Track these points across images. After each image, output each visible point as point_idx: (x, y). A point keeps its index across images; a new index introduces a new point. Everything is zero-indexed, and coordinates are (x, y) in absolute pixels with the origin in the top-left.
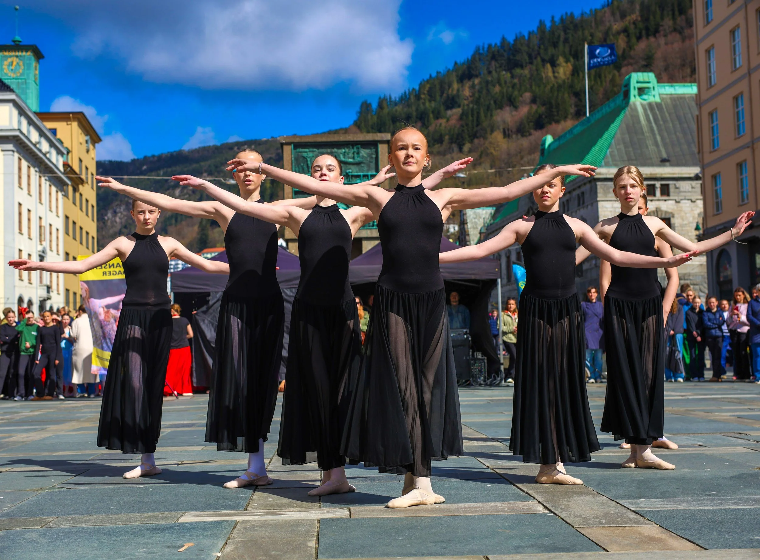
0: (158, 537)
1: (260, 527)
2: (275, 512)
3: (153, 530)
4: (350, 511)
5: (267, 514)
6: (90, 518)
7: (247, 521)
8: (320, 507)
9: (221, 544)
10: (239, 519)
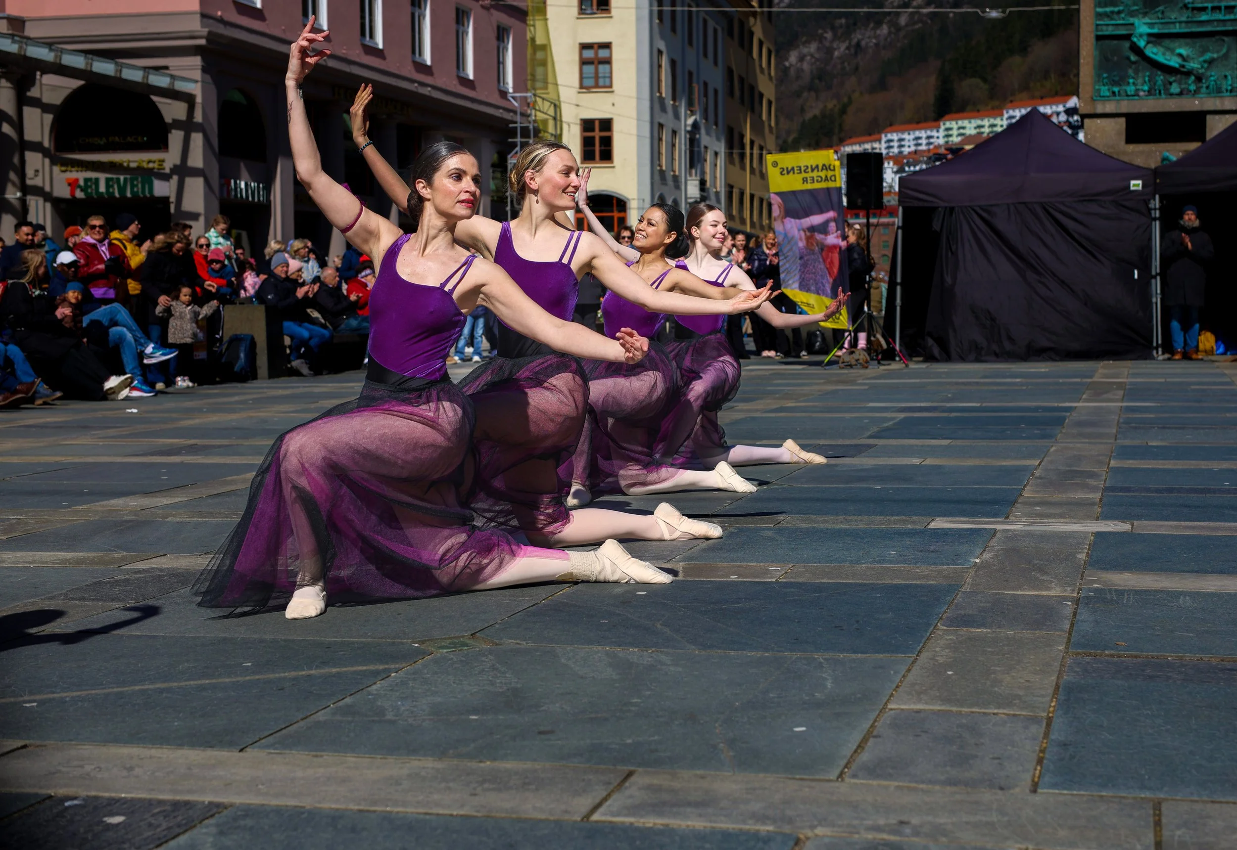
1: (1023, 536)
2: (1042, 523)
3: (901, 533)
4: (1133, 526)
5: (1033, 524)
6: (826, 518)
7: (1008, 530)
8: (1097, 519)
9: (978, 551)
10: (999, 527)
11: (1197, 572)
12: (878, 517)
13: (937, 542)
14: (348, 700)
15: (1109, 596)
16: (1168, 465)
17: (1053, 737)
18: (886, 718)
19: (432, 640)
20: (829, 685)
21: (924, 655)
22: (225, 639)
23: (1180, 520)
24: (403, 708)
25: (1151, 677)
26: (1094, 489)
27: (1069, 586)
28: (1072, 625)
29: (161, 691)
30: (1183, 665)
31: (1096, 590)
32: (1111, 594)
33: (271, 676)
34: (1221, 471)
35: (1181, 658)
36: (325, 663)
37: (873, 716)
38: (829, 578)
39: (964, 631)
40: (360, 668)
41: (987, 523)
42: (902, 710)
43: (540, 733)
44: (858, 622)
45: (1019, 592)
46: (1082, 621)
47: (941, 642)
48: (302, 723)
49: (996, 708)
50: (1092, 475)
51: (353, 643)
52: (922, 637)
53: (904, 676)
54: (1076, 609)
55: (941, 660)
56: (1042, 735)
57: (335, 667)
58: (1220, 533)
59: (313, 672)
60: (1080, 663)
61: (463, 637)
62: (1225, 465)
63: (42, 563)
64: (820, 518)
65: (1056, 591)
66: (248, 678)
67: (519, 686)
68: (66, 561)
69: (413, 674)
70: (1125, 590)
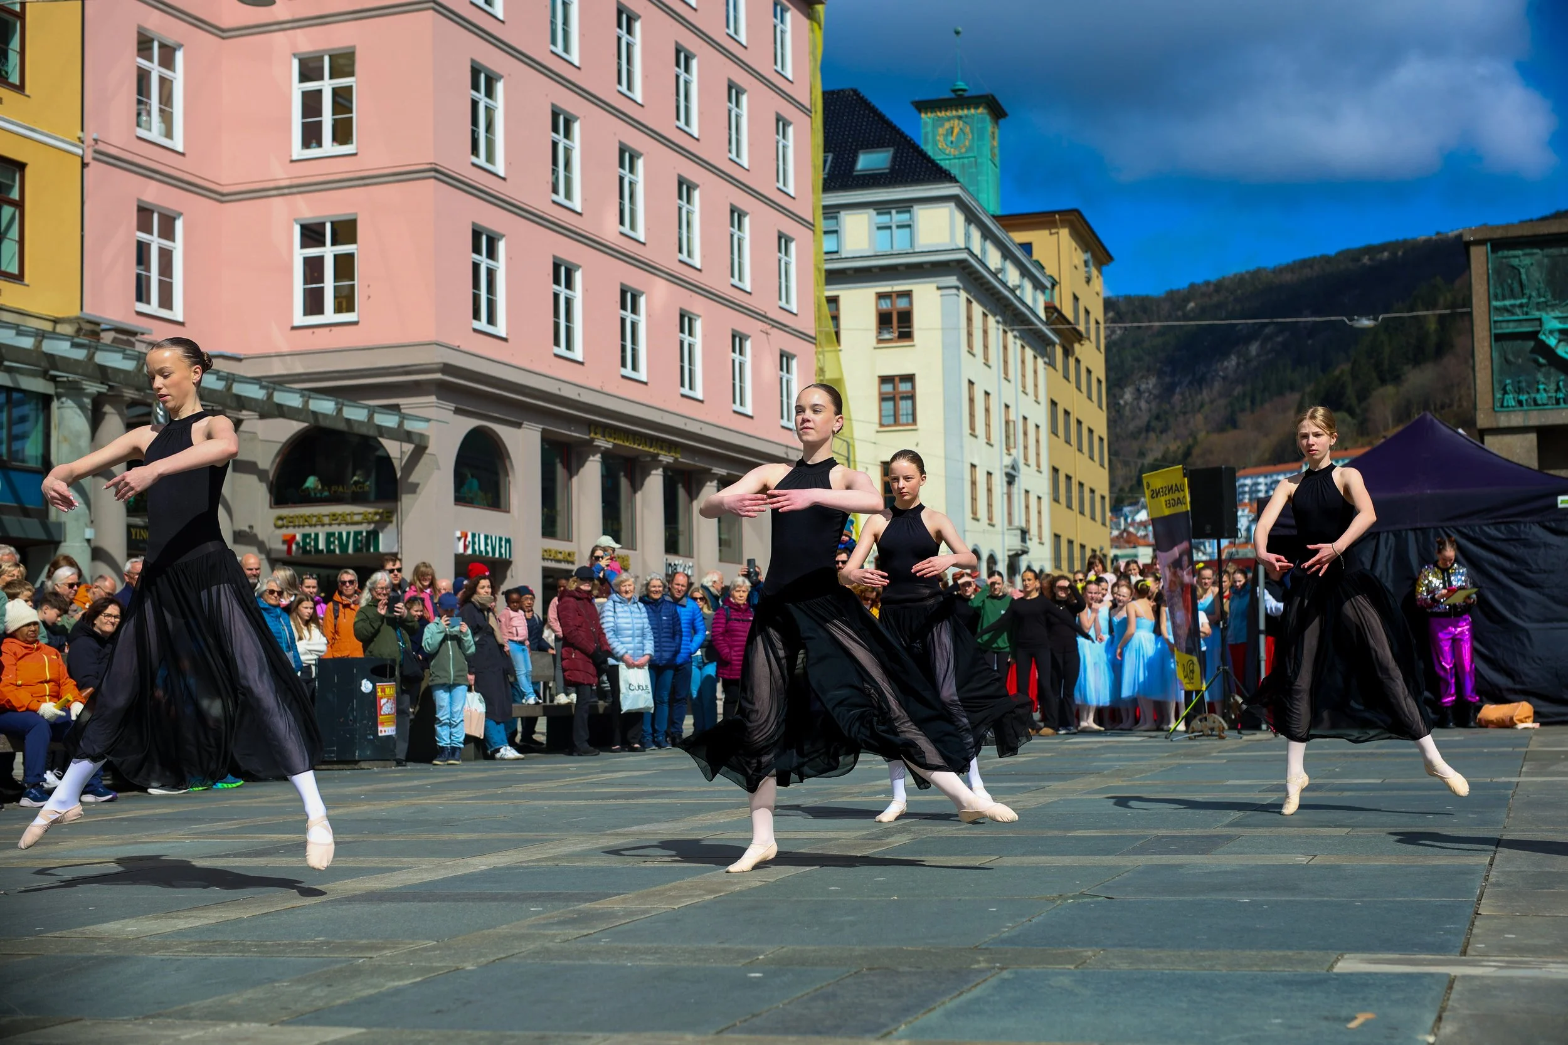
0: (1299, 999)
1: (1502, 989)
2: (1526, 963)
3: (1287, 983)
5: (1510, 965)
6: (1161, 954)
7: (1472, 978)
9: (1430, 1018)
10: (1455, 972)
13: (1350, 999)
41: (1432, 963)
64: (1150, 954)
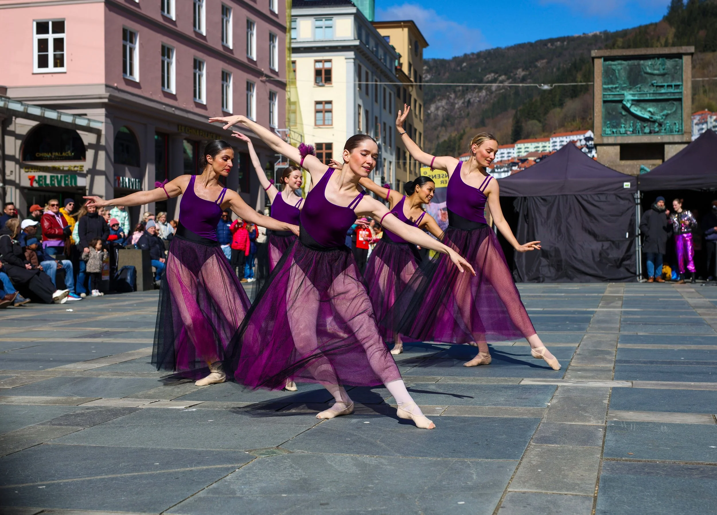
0: (510, 392)
1: (573, 390)
2: (583, 381)
3: (506, 388)
4: (632, 383)
5: (578, 382)
6: (464, 378)
7: (564, 386)
8: (613, 380)
9: (549, 398)
10: (559, 384)
11: (670, 411)
12: (492, 378)
13: (526, 393)
14: (214, 485)
15: (622, 426)
16: (649, 347)
17: (598, 508)
18: (507, 497)
19: (255, 450)
20: (475, 477)
21: (525, 460)
22: (142, 449)
23: (658, 380)
24: (245, 490)
25: (648, 473)
26: (610, 361)
27: (600, 419)
28: (604, 443)
29: (112, 479)
30: (665, 466)
31: (615, 422)
32: (623, 424)
33: (171, 471)
34: (679, 350)
35: (664, 462)
36: (199, 463)
37: (500, 495)
38: (469, 414)
39: (545, 446)
40: (219, 466)
41: (552, 381)
42: (515, 492)
43: (321, 504)
44: (487, 440)
45: (573, 423)
46: (609, 440)
47: (533, 452)
48: (191, 498)
49: (566, 491)
50: (609, 353)
51: (213, 452)
52: (523, 449)
53: (514, 472)
54: (605, 433)
55: (534, 463)
56: (592, 507)
57: (204, 465)
58: (680, 388)
59: (193, 468)
60: (609, 465)
61: (272, 448)
62: (681, 347)
63: (34, 403)
64: (460, 378)
65: (593, 423)
66: (158, 472)
67: (306, 477)
68: (47, 402)
69: (248, 470)
70: (631, 422)
